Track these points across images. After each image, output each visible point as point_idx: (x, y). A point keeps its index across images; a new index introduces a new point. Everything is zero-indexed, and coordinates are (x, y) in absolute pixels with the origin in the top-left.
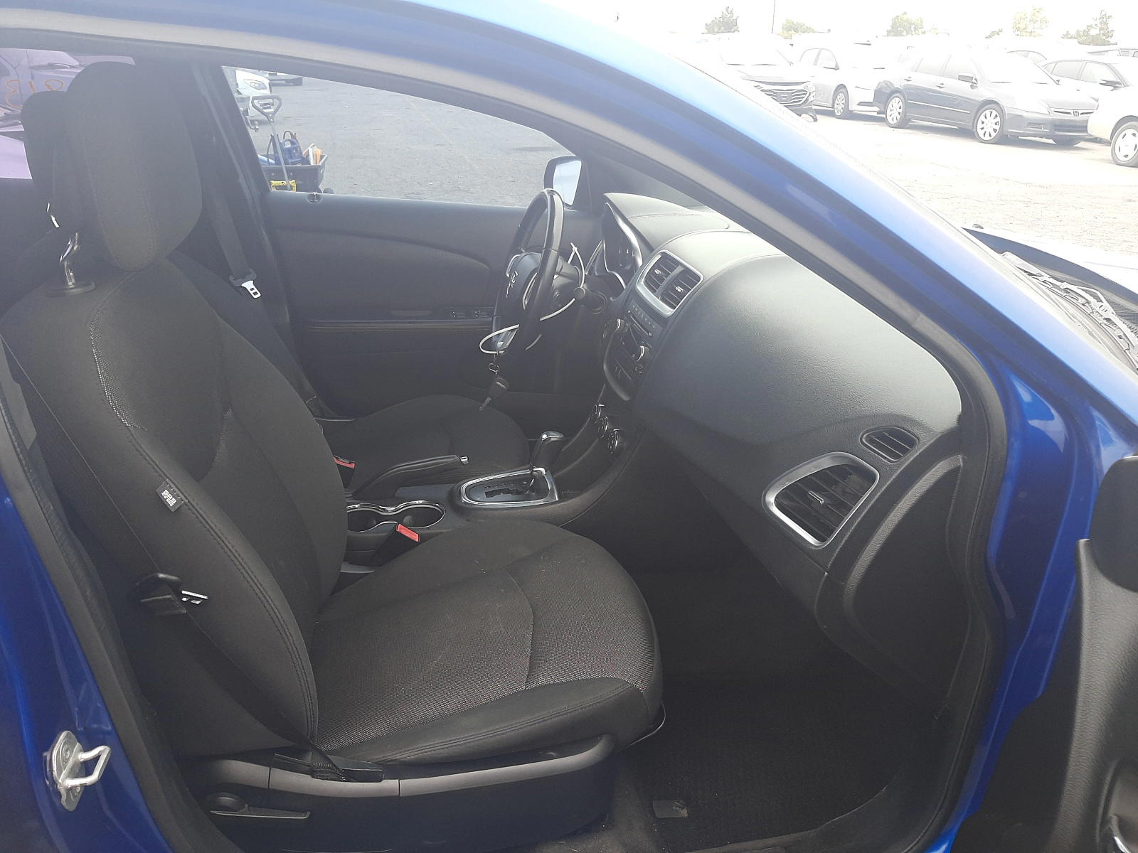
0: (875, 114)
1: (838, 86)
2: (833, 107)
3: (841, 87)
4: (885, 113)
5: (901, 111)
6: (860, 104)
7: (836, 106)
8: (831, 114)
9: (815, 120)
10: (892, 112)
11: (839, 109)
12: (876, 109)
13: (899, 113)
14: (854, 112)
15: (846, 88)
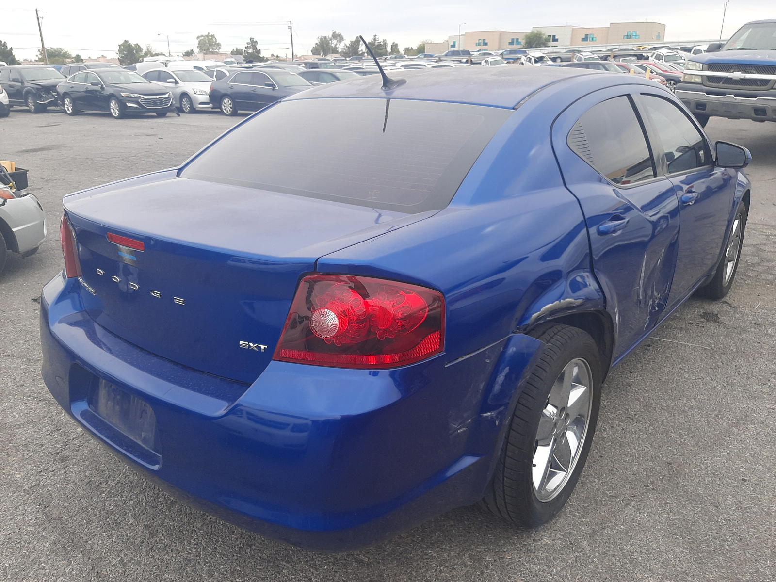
0: (211, 110)
1: (183, 93)
2: (182, 107)
3: (184, 95)
4: (220, 108)
5: (231, 106)
6: (202, 103)
7: (184, 106)
11: (187, 108)
12: (211, 105)
13: (231, 108)
14: (197, 109)
15: (188, 94)
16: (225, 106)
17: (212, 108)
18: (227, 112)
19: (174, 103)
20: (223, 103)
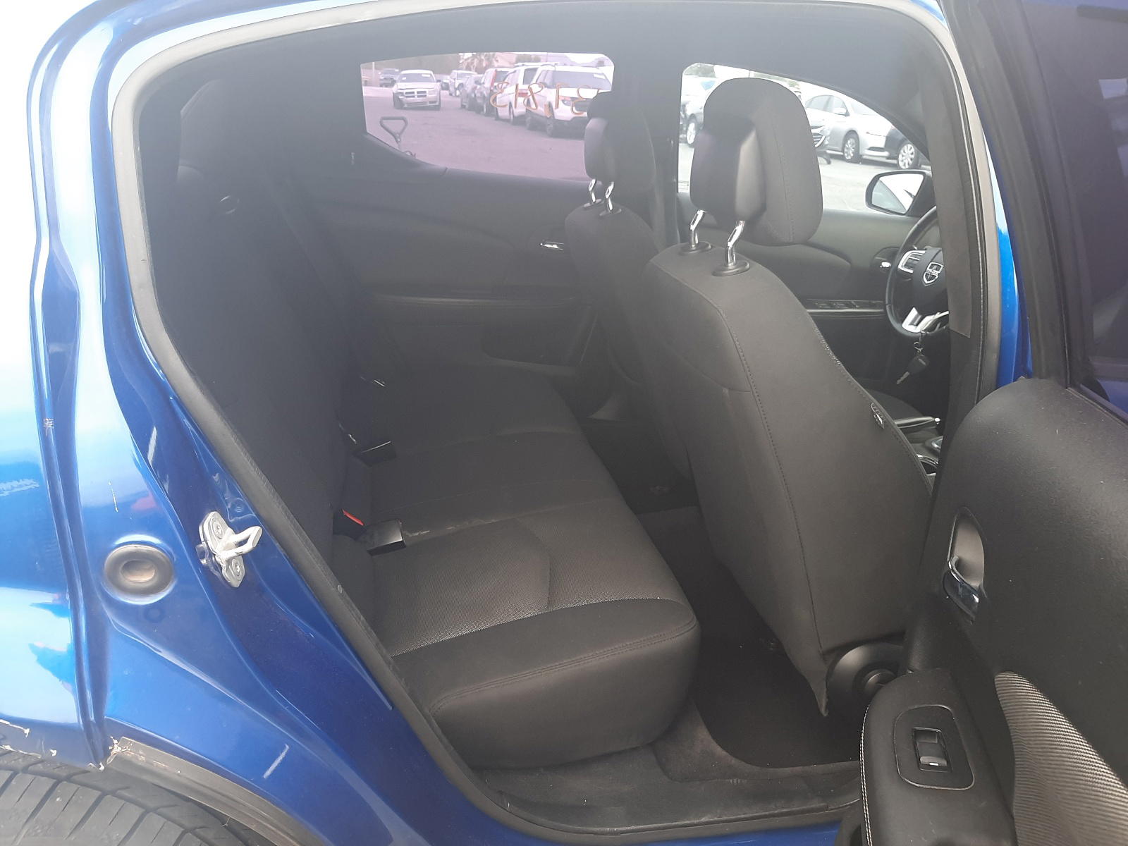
0: (884, 160)
1: (850, 131)
2: (843, 151)
3: (852, 133)
4: (896, 158)
5: (913, 156)
6: (872, 149)
7: (846, 150)
8: (842, 158)
9: (829, 163)
10: (904, 158)
11: (850, 154)
12: (886, 154)
13: (911, 159)
14: (864, 157)
15: (857, 134)
16: (903, 156)
17: (888, 158)
18: (905, 165)
19: (827, 142)
20: (902, 151)
